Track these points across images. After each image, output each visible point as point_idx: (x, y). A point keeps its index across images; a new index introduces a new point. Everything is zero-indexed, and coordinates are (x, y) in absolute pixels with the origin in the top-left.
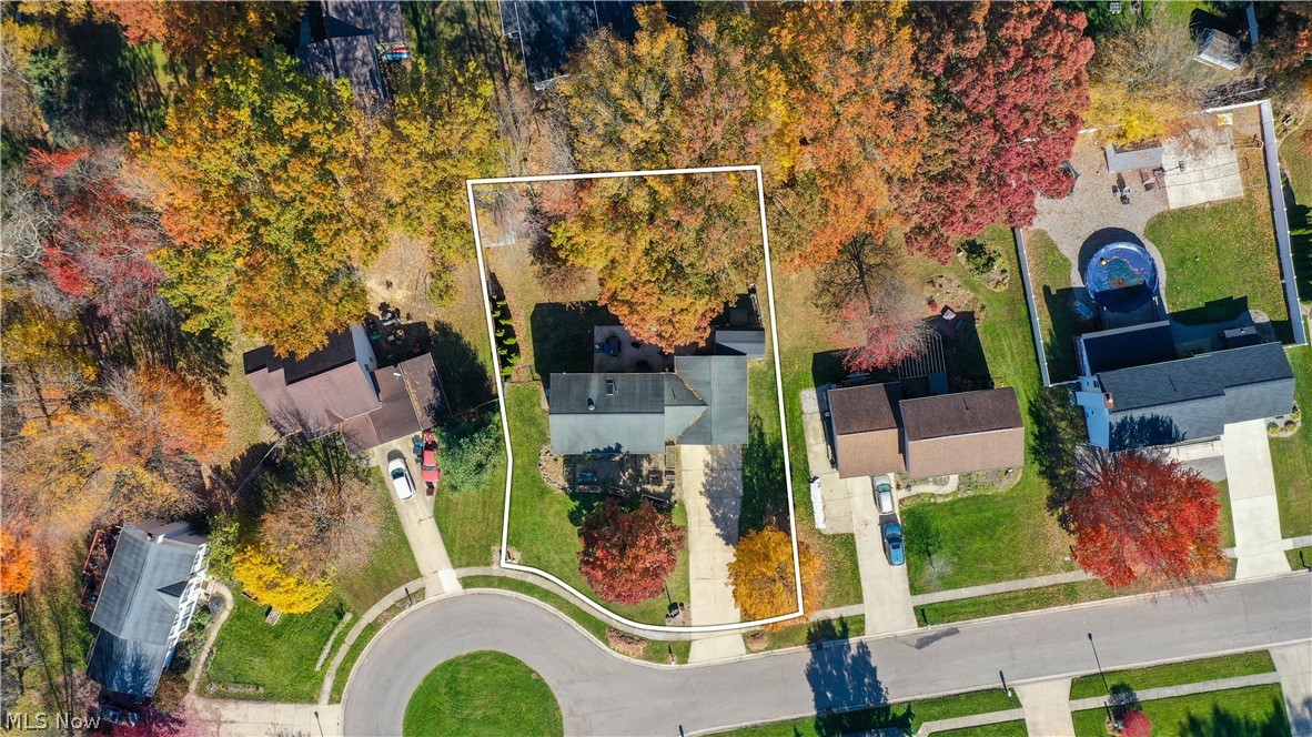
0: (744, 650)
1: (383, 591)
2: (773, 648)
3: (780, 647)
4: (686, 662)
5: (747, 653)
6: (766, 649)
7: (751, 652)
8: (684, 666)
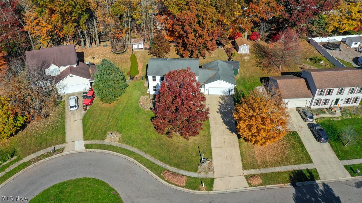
0: (247, 185)
1: (40, 148)
2: (265, 185)
3: (269, 184)
4: (212, 190)
5: (249, 187)
6: (261, 185)
7: (252, 186)
8: (210, 192)
